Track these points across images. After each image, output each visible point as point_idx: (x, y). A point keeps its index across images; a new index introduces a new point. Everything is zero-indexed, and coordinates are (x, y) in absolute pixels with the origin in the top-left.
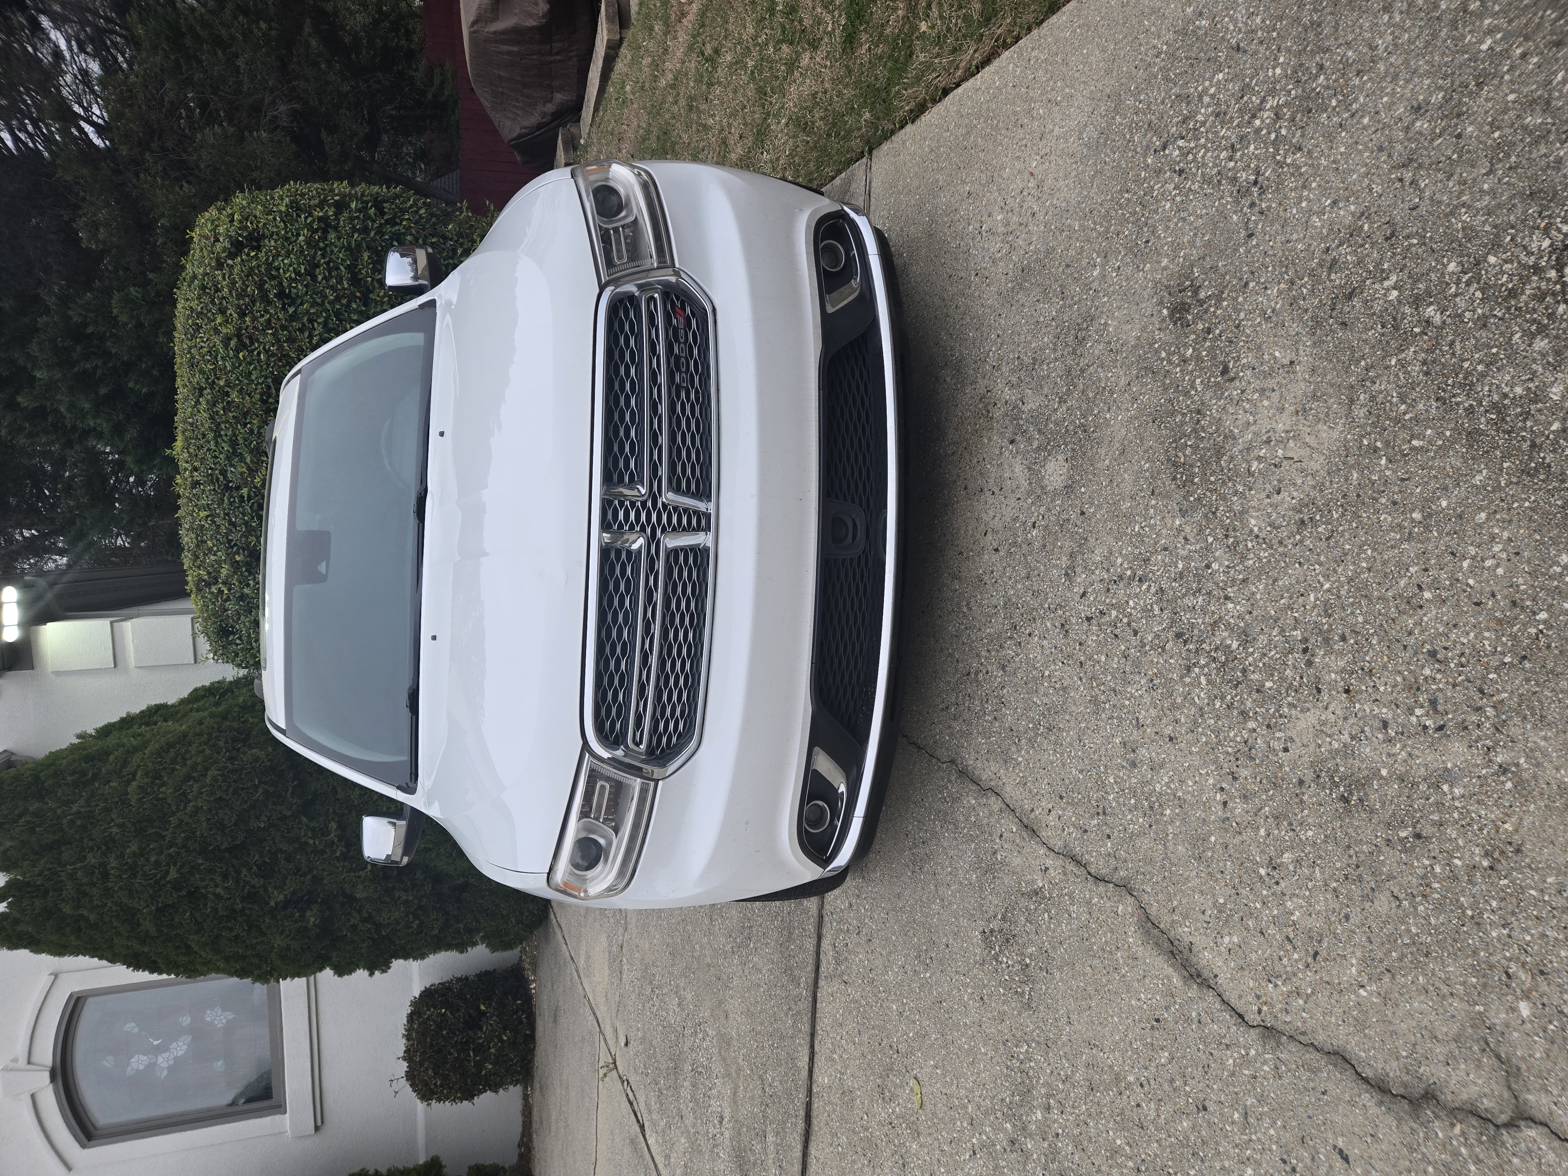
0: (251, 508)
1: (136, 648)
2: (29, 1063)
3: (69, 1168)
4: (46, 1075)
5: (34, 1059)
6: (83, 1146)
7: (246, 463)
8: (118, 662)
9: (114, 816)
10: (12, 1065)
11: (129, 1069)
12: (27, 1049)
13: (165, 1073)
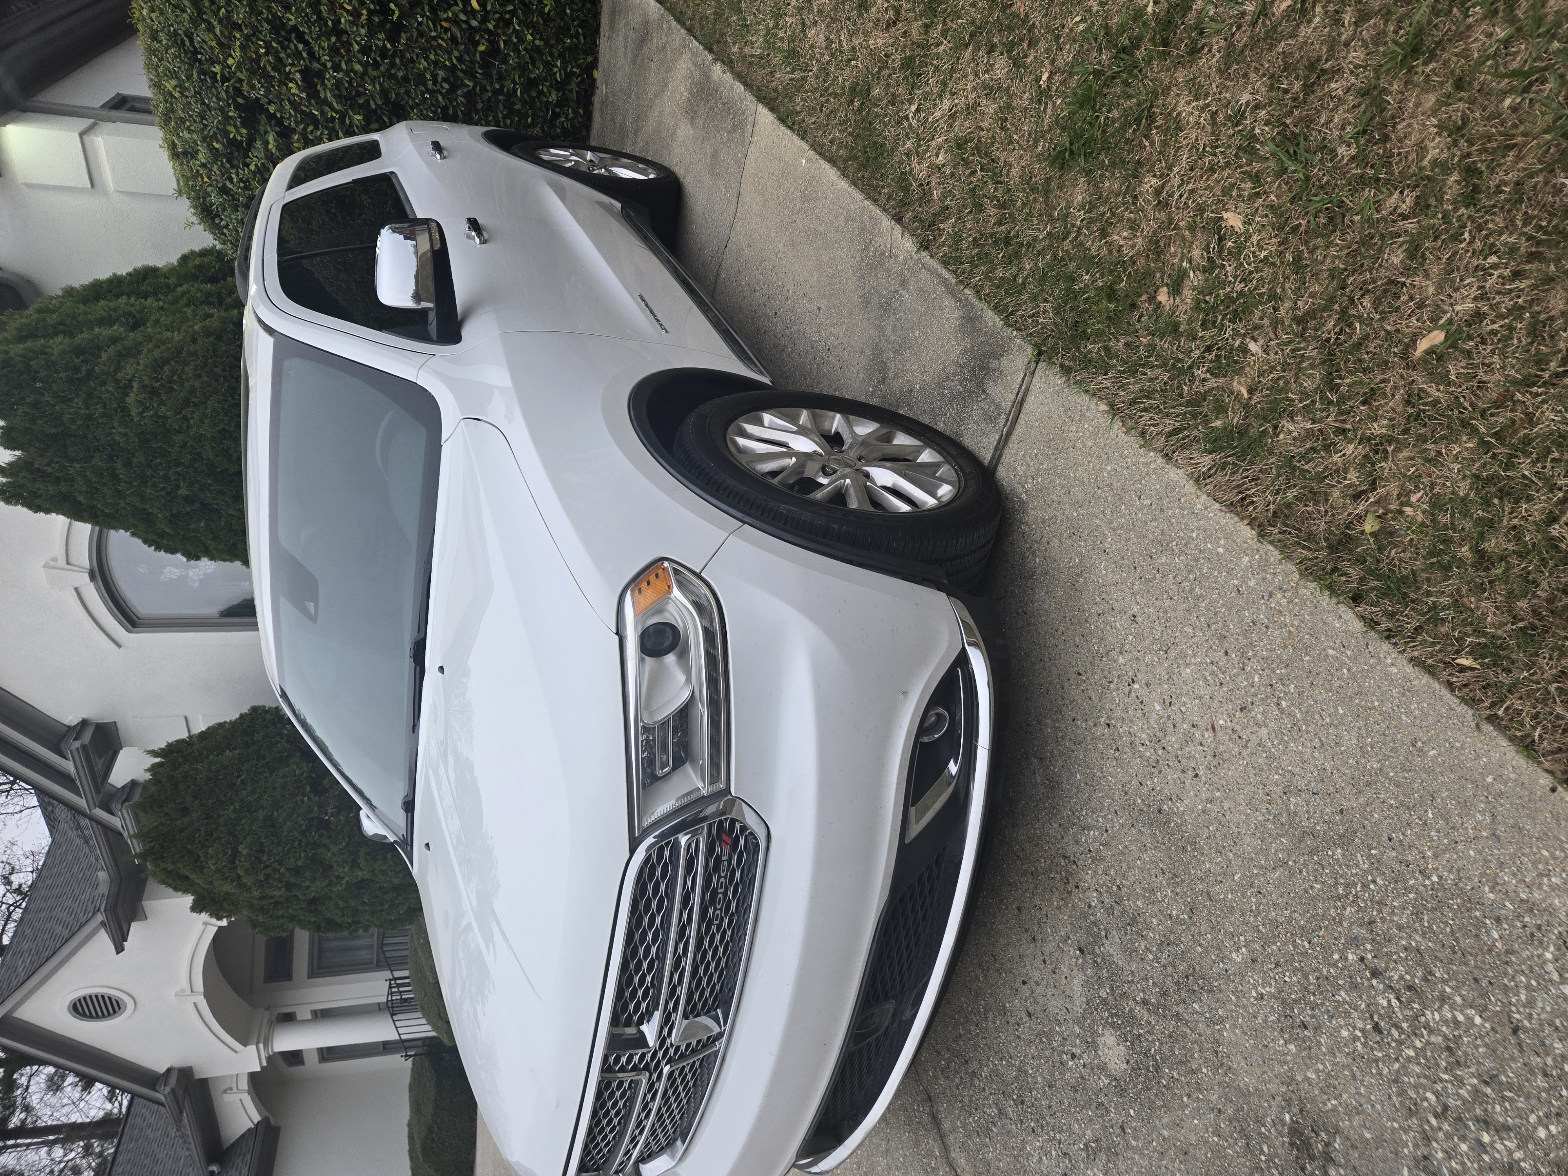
0: (227, 92)
1: (113, 169)
2: (68, 563)
3: (119, 646)
4: (86, 576)
5: (71, 561)
6: (129, 631)
7: (215, 35)
8: (96, 182)
9: (116, 424)
10: (52, 563)
11: (163, 576)
12: (64, 553)
13: (197, 584)
